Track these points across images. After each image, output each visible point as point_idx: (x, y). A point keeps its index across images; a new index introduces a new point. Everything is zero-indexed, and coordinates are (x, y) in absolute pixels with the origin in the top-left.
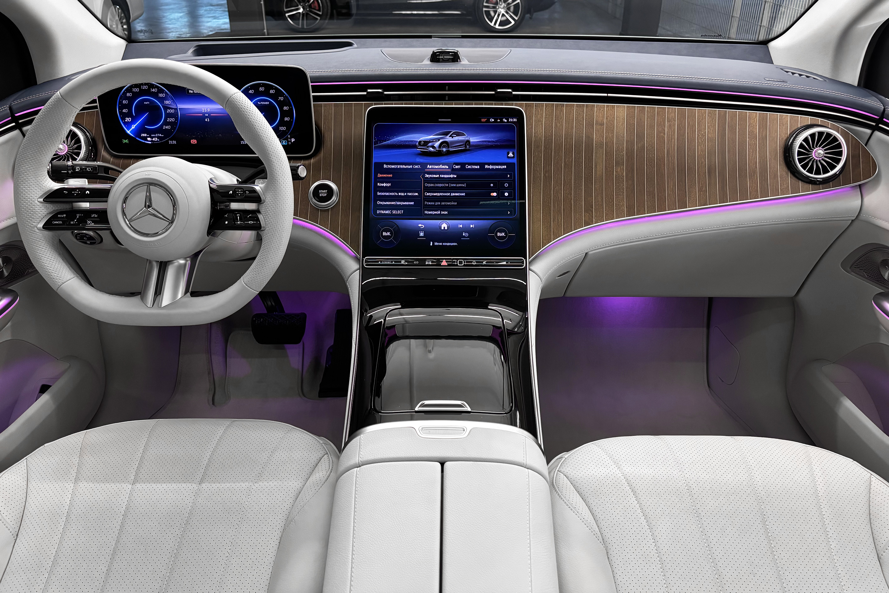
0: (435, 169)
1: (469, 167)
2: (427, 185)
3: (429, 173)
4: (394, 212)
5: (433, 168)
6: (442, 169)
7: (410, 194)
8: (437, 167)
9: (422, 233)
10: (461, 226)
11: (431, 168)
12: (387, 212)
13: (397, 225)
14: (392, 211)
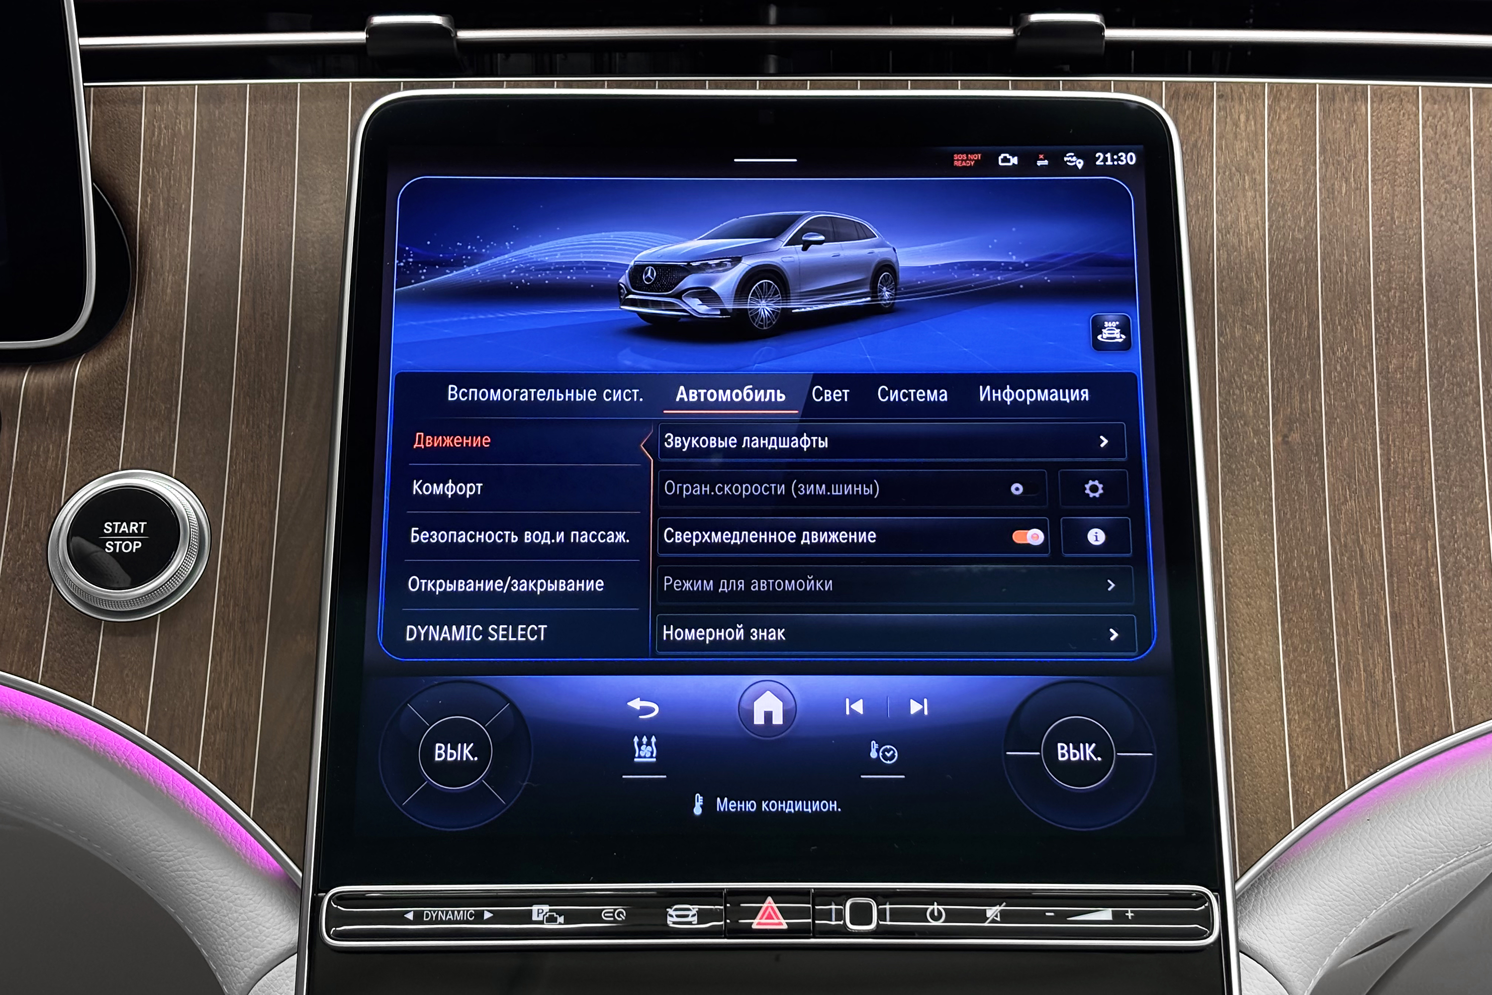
0: (718, 405)
1: (894, 395)
2: (676, 488)
3: (684, 428)
4: (499, 634)
5: (706, 405)
6: (754, 405)
7: (585, 538)
8: (724, 396)
9: (649, 744)
10: (859, 707)
11: (698, 405)
12: (458, 634)
13: (513, 706)
14: (486, 628)
